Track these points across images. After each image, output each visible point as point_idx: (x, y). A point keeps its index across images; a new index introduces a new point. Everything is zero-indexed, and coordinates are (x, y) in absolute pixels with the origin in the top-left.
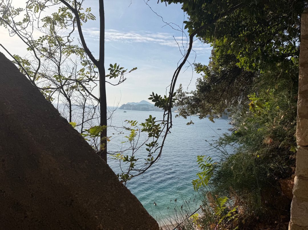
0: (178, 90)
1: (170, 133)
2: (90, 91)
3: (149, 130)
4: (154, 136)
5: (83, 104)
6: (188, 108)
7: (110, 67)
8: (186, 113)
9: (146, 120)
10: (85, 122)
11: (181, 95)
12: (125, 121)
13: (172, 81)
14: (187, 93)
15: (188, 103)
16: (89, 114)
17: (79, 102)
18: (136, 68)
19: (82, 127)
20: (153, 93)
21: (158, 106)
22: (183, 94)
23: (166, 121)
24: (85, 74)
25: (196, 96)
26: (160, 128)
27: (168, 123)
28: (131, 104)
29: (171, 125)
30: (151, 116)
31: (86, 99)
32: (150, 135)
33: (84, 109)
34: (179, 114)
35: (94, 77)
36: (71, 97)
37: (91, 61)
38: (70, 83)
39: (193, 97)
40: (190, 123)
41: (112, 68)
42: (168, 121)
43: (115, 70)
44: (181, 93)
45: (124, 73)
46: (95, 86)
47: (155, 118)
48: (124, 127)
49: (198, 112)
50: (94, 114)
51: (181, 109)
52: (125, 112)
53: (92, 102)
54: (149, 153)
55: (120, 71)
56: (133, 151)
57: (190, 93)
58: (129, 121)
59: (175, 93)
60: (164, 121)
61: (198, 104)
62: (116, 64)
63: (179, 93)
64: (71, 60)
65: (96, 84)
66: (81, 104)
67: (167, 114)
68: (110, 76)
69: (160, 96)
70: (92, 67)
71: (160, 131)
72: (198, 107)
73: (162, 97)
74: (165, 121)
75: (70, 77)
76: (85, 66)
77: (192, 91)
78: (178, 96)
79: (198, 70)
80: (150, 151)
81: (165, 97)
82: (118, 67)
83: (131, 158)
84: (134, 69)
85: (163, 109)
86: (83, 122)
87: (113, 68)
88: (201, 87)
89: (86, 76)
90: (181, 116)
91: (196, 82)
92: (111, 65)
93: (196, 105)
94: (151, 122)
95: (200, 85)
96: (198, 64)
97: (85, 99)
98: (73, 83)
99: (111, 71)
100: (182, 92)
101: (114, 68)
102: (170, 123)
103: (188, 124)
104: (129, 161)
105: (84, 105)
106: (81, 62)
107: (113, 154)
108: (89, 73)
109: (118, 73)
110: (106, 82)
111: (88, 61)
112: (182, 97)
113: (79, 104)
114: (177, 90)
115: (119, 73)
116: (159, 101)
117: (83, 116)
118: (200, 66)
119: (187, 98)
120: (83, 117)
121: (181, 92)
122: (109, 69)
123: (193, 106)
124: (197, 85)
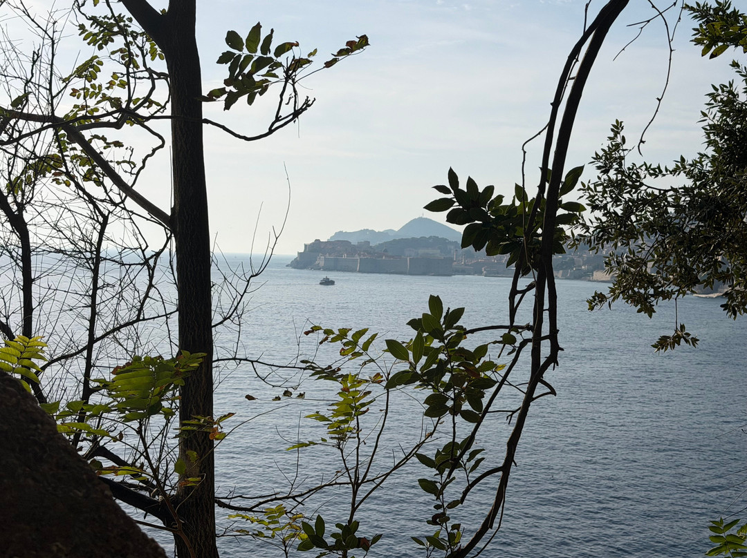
0: (601, 153)
1: (553, 392)
2: (128, 179)
3: (429, 378)
4: (455, 411)
5: (91, 244)
6: (663, 257)
7: (228, 48)
8: (650, 281)
9: (414, 324)
10: (102, 337)
11: (618, 186)
12: (307, 333)
13: (556, 105)
14: (656, 172)
15: (660, 225)
16: (120, 294)
17: (68, 234)
18: (364, 41)
19: (89, 366)
20: (453, 176)
21: (478, 248)
22: (629, 177)
23: (528, 328)
24: (104, 91)
25: (703, 186)
26: (490, 366)
27: (537, 340)
28: (354, 242)
29: (555, 348)
30: (435, 302)
31: (106, 218)
32: (435, 408)
33: (95, 272)
34: (613, 291)
35: (148, 101)
36: (28, 207)
37: (130, 20)
38: (24, 133)
39: (687, 190)
40: (676, 340)
41: (237, 52)
42: (536, 328)
43: (251, 57)
44: (619, 171)
45: (300, 73)
46: (154, 151)
47: (459, 313)
48: (309, 366)
49: (719, 279)
50: (147, 296)
51: (619, 263)
52: (327, 282)
53: (138, 233)
54: (437, 507)
55: (280, 65)
56: (355, 493)
57: (674, 172)
58: (328, 332)
59: (577, 172)
60: (512, 327)
61: (720, 228)
62: (257, 28)
63: (606, 172)
64: (26, 12)
65: (160, 137)
66: (82, 244)
67: (530, 288)
68: (225, 96)
69: (490, 189)
70: (139, 53)
71: (489, 383)
72: (719, 246)
73: (500, 198)
74: (516, 329)
75: (21, 101)
76: (100, 48)
77: (683, 160)
78: (600, 189)
79: (713, 41)
80: (438, 493)
81: (520, 192)
82: (269, 39)
83: (340, 531)
84: (352, 47)
85: (509, 264)
86: (92, 340)
87: (241, 50)
88: (731, 133)
89: (110, 99)
90: (621, 301)
91: (705, 109)
92: (232, 38)
93: (706, 238)
94: (438, 334)
95: (728, 124)
96: (715, 5)
97: (101, 219)
98: (39, 131)
99: (232, 69)
100: (627, 164)
101: (245, 52)
102: (545, 338)
103: (663, 343)
104: (331, 549)
105: (98, 250)
106: (82, 27)
107: (250, 510)
108: (122, 85)
109: (269, 74)
110: (207, 121)
111: (119, 19)
112: (626, 196)
113: (69, 247)
114: (597, 158)
115: (275, 76)
116: (483, 216)
117: (93, 306)
118: (728, 16)
119: (657, 200)
120: (94, 313)
121: (620, 165)
122: (223, 59)
123: (690, 243)
124: (713, 127)
